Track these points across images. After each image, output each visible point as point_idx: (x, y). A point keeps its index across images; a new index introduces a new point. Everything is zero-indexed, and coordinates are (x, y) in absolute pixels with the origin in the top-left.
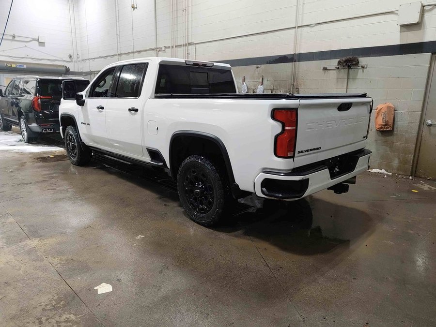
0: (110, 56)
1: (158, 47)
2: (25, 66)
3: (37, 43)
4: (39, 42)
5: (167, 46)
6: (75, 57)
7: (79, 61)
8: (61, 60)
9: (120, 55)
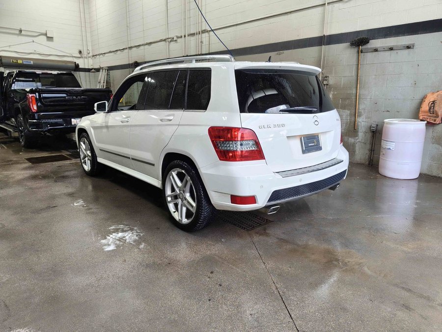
0: (120, 50)
1: (170, 37)
2: (32, 63)
3: (45, 37)
4: (48, 37)
5: (179, 35)
6: (85, 53)
7: (90, 57)
8: (70, 57)
9: (130, 48)
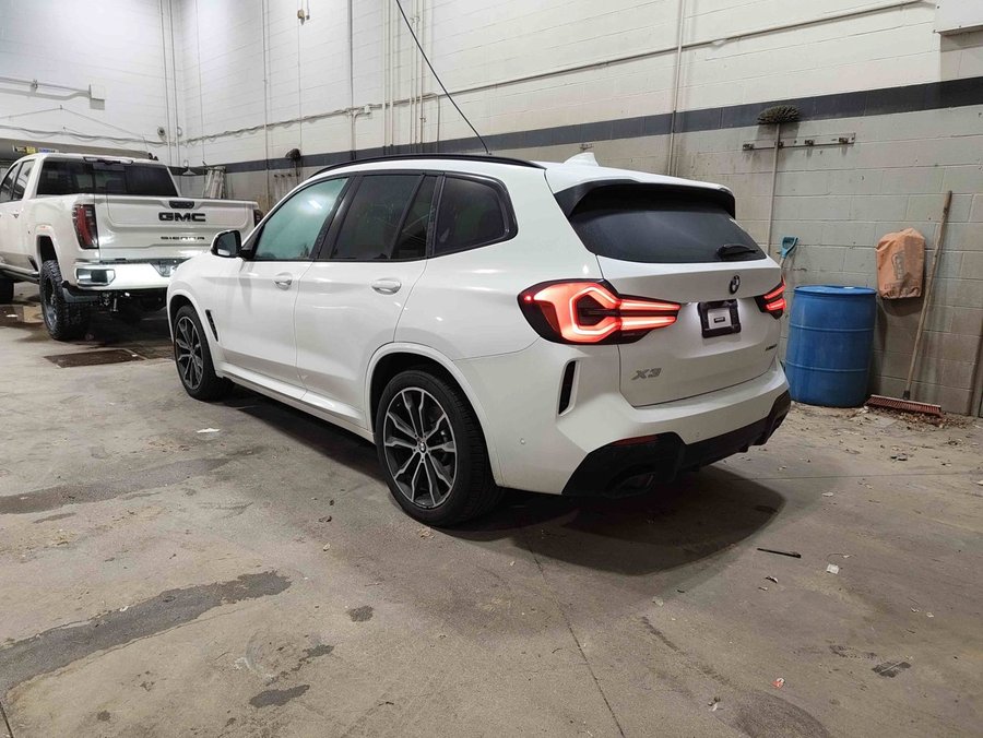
0: (248, 130)
1: (355, 106)
3: (86, 100)
4: (92, 99)
5: (376, 103)
6: (171, 135)
7: (182, 143)
8: (139, 141)
9: (270, 126)
